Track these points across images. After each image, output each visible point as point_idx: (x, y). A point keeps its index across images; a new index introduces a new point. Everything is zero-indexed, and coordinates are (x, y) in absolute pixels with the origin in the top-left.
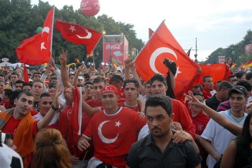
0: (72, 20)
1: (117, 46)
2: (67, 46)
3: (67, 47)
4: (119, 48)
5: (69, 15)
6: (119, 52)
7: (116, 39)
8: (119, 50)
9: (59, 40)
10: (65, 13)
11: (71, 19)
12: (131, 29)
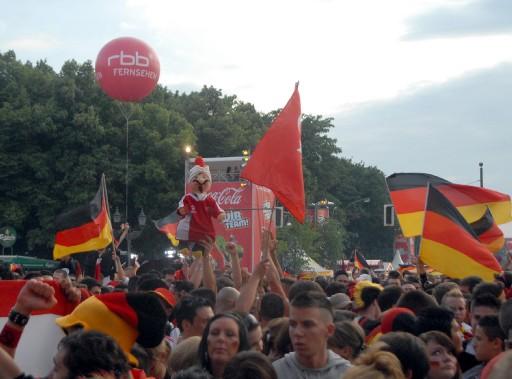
0: (86, 111)
1: (232, 192)
2: (68, 194)
3: (66, 199)
4: (236, 200)
5: (77, 94)
6: (238, 214)
7: (229, 170)
8: (236, 208)
9: (39, 175)
10: (66, 88)
11: (83, 105)
12: (322, 135)
